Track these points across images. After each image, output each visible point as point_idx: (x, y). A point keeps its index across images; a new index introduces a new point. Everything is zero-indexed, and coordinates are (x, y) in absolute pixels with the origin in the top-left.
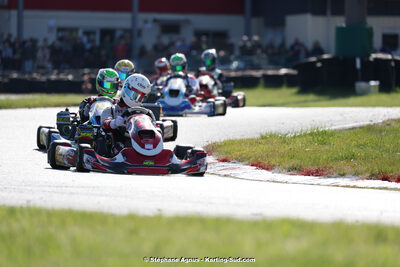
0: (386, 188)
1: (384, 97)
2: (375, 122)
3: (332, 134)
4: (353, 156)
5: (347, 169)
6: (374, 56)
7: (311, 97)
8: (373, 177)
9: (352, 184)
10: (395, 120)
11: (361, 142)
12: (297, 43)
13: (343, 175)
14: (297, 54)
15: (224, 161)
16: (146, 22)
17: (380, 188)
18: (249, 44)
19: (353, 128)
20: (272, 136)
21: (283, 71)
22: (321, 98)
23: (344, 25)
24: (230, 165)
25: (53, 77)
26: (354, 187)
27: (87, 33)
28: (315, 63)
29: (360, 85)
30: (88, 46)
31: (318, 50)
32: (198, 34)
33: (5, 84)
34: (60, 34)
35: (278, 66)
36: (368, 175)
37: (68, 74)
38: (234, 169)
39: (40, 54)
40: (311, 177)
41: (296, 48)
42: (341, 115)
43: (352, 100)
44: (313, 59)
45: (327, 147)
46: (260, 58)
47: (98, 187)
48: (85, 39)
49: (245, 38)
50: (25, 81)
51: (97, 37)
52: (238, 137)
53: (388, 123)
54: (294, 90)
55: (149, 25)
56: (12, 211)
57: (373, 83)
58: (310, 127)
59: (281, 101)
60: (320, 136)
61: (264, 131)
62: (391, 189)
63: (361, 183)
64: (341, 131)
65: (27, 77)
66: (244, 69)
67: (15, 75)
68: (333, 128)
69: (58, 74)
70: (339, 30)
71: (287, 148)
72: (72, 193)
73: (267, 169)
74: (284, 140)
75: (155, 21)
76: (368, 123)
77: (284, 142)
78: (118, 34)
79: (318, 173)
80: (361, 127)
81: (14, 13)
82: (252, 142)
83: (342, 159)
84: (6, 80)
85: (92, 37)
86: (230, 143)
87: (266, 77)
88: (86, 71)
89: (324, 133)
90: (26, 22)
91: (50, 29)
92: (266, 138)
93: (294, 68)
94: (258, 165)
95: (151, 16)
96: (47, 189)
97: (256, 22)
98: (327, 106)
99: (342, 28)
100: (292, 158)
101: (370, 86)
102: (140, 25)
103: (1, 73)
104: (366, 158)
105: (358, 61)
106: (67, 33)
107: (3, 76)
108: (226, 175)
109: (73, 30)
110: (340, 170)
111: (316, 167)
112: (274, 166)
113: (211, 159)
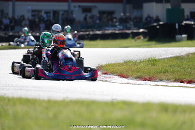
0: (182, 86)
1: (190, 42)
2: (182, 54)
3: (159, 60)
4: (167, 71)
5: (164, 77)
6: (185, 22)
7: (154, 43)
8: (176, 81)
9: (166, 84)
10: (191, 54)
12: (149, 17)
13: (161, 80)
15: (105, 74)
16: (75, 7)
17: (179, 87)
18: (124, 17)
19: (170, 58)
20: (129, 61)
21: (141, 30)
22: (157, 43)
23: (170, 8)
24: (108, 76)
26: (167, 86)
27: (46, 13)
28: (156, 26)
29: (178, 37)
31: (158, 20)
32: (102, 13)
33: (6, 38)
34: (33, 13)
36: (174, 80)
37: (36, 33)
38: (110, 78)
40: (146, 81)
42: (166, 51)
43: (173, 44)
44: (155, 24)
45: (155, 67)
49: (122, 14)
51: (52, 14)
52: (113, 62)
53: (188, 55)
54: (146, 39)
55: (77, 9)
57: (184, 36)
60: (153, 62)
61: (127, 59)
62: (184, 87)
63: (170, 84)
64: (164, 59)
65: (17, 34)
66: (123, 30)
67: (11, 33)
68: (161, 57)
69: (32, 33)
70: (168, 10)
71: (136, 67)
73: (126, 78)
74: (135, 63)
75: (79, 6)
76: (178, 55)
77: (135, 64)
78: (61, 13)
79: (150, 79)
80: (174, 57)
81: (11, 3)
82: (121, 65)
84: (6, 36)
85: (49, 15)
86: (109, 65)
87: (132, 33)
89: (155, 60)
90: (17, 8)
91: (28, 11)
92: (126, 63)
93: (146, 29)
94: (121, 76)
95: (77, 4)
97: (128, 7)
98: (161, 47)
99: (169, 9)
100: (138, 72)
101: (182, 37)
102: (72, 8)
103: (4, 32)
104: (173, 72)
105: (177, 25)
106: (36, 13)
107: (5, 34)
108: (105, 81)
109: (40, 11)
110: (160, 78)
111: (149, 77)
112: (129, 76)
113: (99, 73)
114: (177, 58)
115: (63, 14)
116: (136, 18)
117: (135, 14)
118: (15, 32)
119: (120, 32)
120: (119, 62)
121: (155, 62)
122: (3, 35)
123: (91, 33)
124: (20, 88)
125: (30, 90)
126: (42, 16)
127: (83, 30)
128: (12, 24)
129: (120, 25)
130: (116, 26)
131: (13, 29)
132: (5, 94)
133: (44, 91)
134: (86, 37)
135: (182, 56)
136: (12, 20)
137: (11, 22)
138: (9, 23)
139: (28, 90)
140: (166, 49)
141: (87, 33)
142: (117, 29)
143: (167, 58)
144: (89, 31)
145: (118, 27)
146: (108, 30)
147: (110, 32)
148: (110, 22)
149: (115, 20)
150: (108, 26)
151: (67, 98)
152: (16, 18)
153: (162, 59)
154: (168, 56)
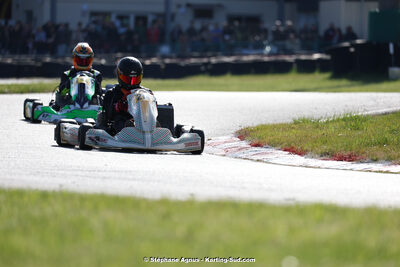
3: (365, 119)
4: (386, 142)
5: (380, 154)
7: (344, 82)
9: (385, 169)
11: (394, 127)
13: (375, 161)
15: (256, 145)
16: (179, 6)
18: (282, 29)
19: (386, 114)
20: (305, 121)
21: (316, 56)
22: (354, 83)
23: (377, 10)
24: (263, 150)
26: (387, 172)
27: (121, 17)
28: (347, 48)
29: (394, 70)
30: (122, 30)
31: (351, 35)
32: (231, 19)
33: (38, 68)
34: (93, 19)
35: (311, 51)
37: (101, 59)
40: (344, 163)
42: (374, 100)
43: (385, 85)
44: (346, 44)
45: (360, 133)
46: (293, 43)
47: (130, 171)
48: (118, 23)
49: (278, 23)
50: (58, 65)
51: (132, 22)
52: (271, 122)
54: (327, 75)
55: (183, 10)
56: (44, 195)
58: (343, 112)
59: (314, 85)
60: (353, 122)
63: (394, 169)
64: (374, 116)
65: (60, 61)
66: (277, 54)
67: (48, 59)
68: (369, 113)
70: (373, 15)
71: (320, 133)
72: (104, 178)
73: (300, 154)
74: (316, 125)
75: (188, 5)
77: (317, 127)
78: (150, 19)
79: (351, 158)
80: (394, 113)
82: (284, 127)
83: (375, 144)
84: (39, 64)
85: (125, 21)
86: (262, 128)
87: (298, 62)
88: (119, 55)
89: (357, 118)
90: (60, 6)
91: (84, 13)
92: (299, 123)
93: (327, 53)
94: (291, 150)
96: (79, 173)
97: (289, 8)
98: (360, 91)
99: (375, 13)
100: (325, 143)
102: (173, 9)
103: (34, 56)
104: (399, 144)
105: (391, 47)
106: (100, 18)
107: (36, 60)
108: (258, 161)
109: (106, 14)
110: (373, 155)
111: (349, 152)
112: (307, 151)
113: (244, 144)
115: (154, 22)
116: (305, 31)
117: (303, 22)
118: (57, 58)
119: (273, 58)
121: (358, 122)
122: (33, 63)
123: (213, 60)
126: (113, 24)
127: (196, 54)
130: (263, 47)
134: (203, 68)
140: (374, 95)
141: (205, 60)
144: (209, 57)
146: (247, 55)
150: (246, 47)
154: (381, 111)
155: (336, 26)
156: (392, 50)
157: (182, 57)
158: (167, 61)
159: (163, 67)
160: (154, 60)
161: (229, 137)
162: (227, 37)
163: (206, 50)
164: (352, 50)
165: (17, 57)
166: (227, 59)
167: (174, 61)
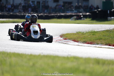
0: (110, 48)
3: (97, 32)
4: (101, 39)
5: (99, 42)
6: (113, 10)
7: (95, 21)
8: (106, 45)
13: (98, 44)
14: (92, 9)
15: (65, 39)
17: (108, 48)
20: (80, 32)
21: (88, 14)
24: (67, 40)
25: (22, 14)
26: (101, 47)
28: (96, 11)
29: (109, 18)
30: (33, 6)
31: (98, 8)
32: (65, 3)
33: (9, 16)
34: (25, 2)
37: (26, 14)
38: (68, 41)
39: (19, 8)
41: (92, 7)
42: (101, 27)
43: (106, 22)
44: (96, 10)
45: (94, 36)
49: (77, 4)
50: (14, 15)
51: (36, 3)
52: (70, 32)
54: (90, 19)
57: (112, 18)
60: (93, 33)
61: (78, 31)
65: (15, 14)
66: (77, 13)
67: (11, 13)
69: (24, 13)
71: (83, 36)
73: (77, 42)
74: (83, 33)
76: (108, 29)
77: (83, 34)
78: (41, 2)
79: (91, 43)
82: (74, 34)
84: (9, 15)
85: (34, 3)
86: (68, 34)
89: (95, 32)
91: (22, 0)
92: (78, 33)
93: (90, 13)
94: (75, 41)
99: (104, 2)
100: (84, 39)
101: (112, 19)
103: (7, 13)
104: (105, 39)
105: (109, 11)
106: (27, 2)
107: (8, 14)
108: (65, 43)
111: (90, 42)
112: (79, 41)
113: (62, 39)
114: (107, 31)
115: (42, 3)
116: (85, 6)
117: (85, 4)
119: (75, 14)
120: (73, 32)
121: (94, 33)
122: (7, 15)
123: (58, 14)
124: (15, 46)
125: (21, 48)
126: (30, 4)
127: (54, 12)
128: (13, 8)
129: (75, 10)
130: (73, 11)
131: (13, 11)
132: (6, 50)
133: (29, 49)
134: (55, 17)
135: (111, 30)
136: (13, 5)
137: (12, 7)
138: (10, 7)
139: (19, 48)
140: (102, 25)
141: (56, 14)
142: (74, 12)
143: (102, 31)
145: (75, 11)
146: (68, 13)
147: (69, 14)
148: (70, 9)
149: (72, 7)
150: (68, 11)
151: (42, 53)
152: (15, 4)
153: (99, 31)
154: (102, 30)
155: (93, 5)
156: (109, 12)
157: (50, 13)
158: (45, 14)
159: (44, 16)
160: (42, 14)
161: (58, 37)
162: (63, 8)
163: (56, 12)
164: (97, 12)
165: (3, 13)
166: (62, 14)
167: (47, 14)
